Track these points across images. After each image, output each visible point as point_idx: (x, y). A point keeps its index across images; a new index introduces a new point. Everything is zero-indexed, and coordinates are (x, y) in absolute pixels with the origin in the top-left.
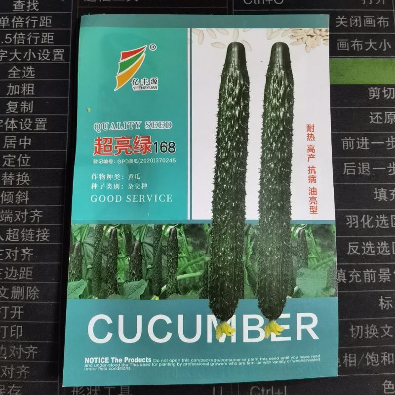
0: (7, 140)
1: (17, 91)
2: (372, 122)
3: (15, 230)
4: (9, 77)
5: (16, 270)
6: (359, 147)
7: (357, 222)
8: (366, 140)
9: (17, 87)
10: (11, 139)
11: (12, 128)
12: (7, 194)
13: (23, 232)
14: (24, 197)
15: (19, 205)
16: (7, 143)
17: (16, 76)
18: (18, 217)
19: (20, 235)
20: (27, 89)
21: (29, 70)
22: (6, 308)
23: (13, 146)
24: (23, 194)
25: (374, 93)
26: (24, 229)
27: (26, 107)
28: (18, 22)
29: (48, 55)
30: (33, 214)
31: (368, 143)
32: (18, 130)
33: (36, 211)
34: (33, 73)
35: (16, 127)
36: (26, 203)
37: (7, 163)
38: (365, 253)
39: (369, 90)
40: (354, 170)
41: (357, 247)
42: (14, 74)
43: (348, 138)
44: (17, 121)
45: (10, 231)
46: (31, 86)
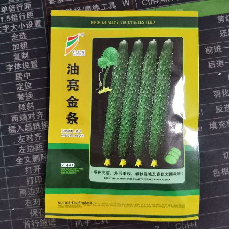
0: (17, 76)
1: (18, 47)
2: (221, 36)
3: (29, 124)
4: (13, 40)
5: (33, 146)
6: (215, 52)
7: (219, 94)
8: (219, 47)
9: (18, 45)
10: (19, 75)
11: (19, 68)
12: (22, 105)
13: (34, 125)
14: (31, 105)
15: (29, 110)
16: (17, 77)
17: (16, 39)
18: (30, 117)
19: (33, 126)
20: (23, 45)
21: (23, 34)
22: (31, 167)
23: (21, 78)
24: (31, 104)
25: (220, 19)
26: (34, 123)
27: (25, 55)
28: (12, 8)
29: (32, 25)
30: (38, 114)
31: (221, 48)
32: (22, 69)
33: (40, 112)
34: (25, 36)
35: (21, 68)
36: (33, 109)
37: (19, 88)
38: (226, 111)
39: (217, 18)
40: (214, 65)
41: (221, 108)
42: (15, 38)
43: (209, 47)
44: (21, 64)
45: (26, 125)
46: (25, 43)
